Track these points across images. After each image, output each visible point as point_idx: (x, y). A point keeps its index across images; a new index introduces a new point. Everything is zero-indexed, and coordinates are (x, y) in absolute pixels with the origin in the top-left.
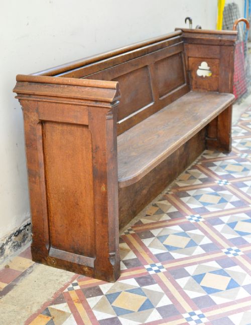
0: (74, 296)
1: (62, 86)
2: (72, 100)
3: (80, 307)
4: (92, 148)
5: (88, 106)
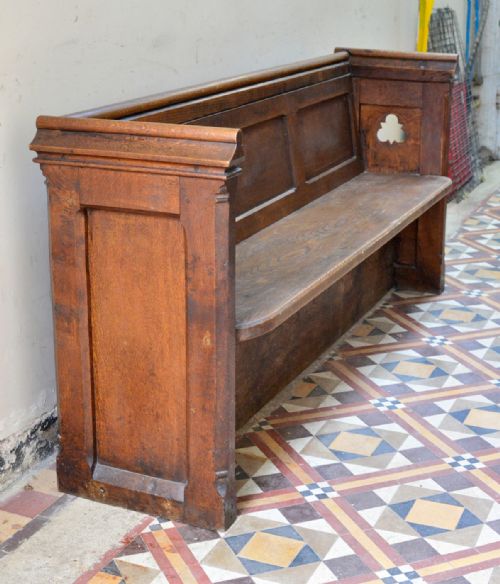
0: (162, 540)
1: (128, 138)
2: (149, 164)
3: (176, 560)
5: (180, 176)
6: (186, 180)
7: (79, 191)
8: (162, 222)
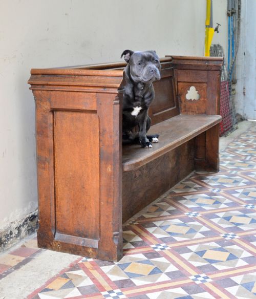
0: (88, 265)
1: (73, 76)
4: (99, 132)
5: (97, 92)
6: (100, 94)
7: (50, 102)
8: (88, 115)
